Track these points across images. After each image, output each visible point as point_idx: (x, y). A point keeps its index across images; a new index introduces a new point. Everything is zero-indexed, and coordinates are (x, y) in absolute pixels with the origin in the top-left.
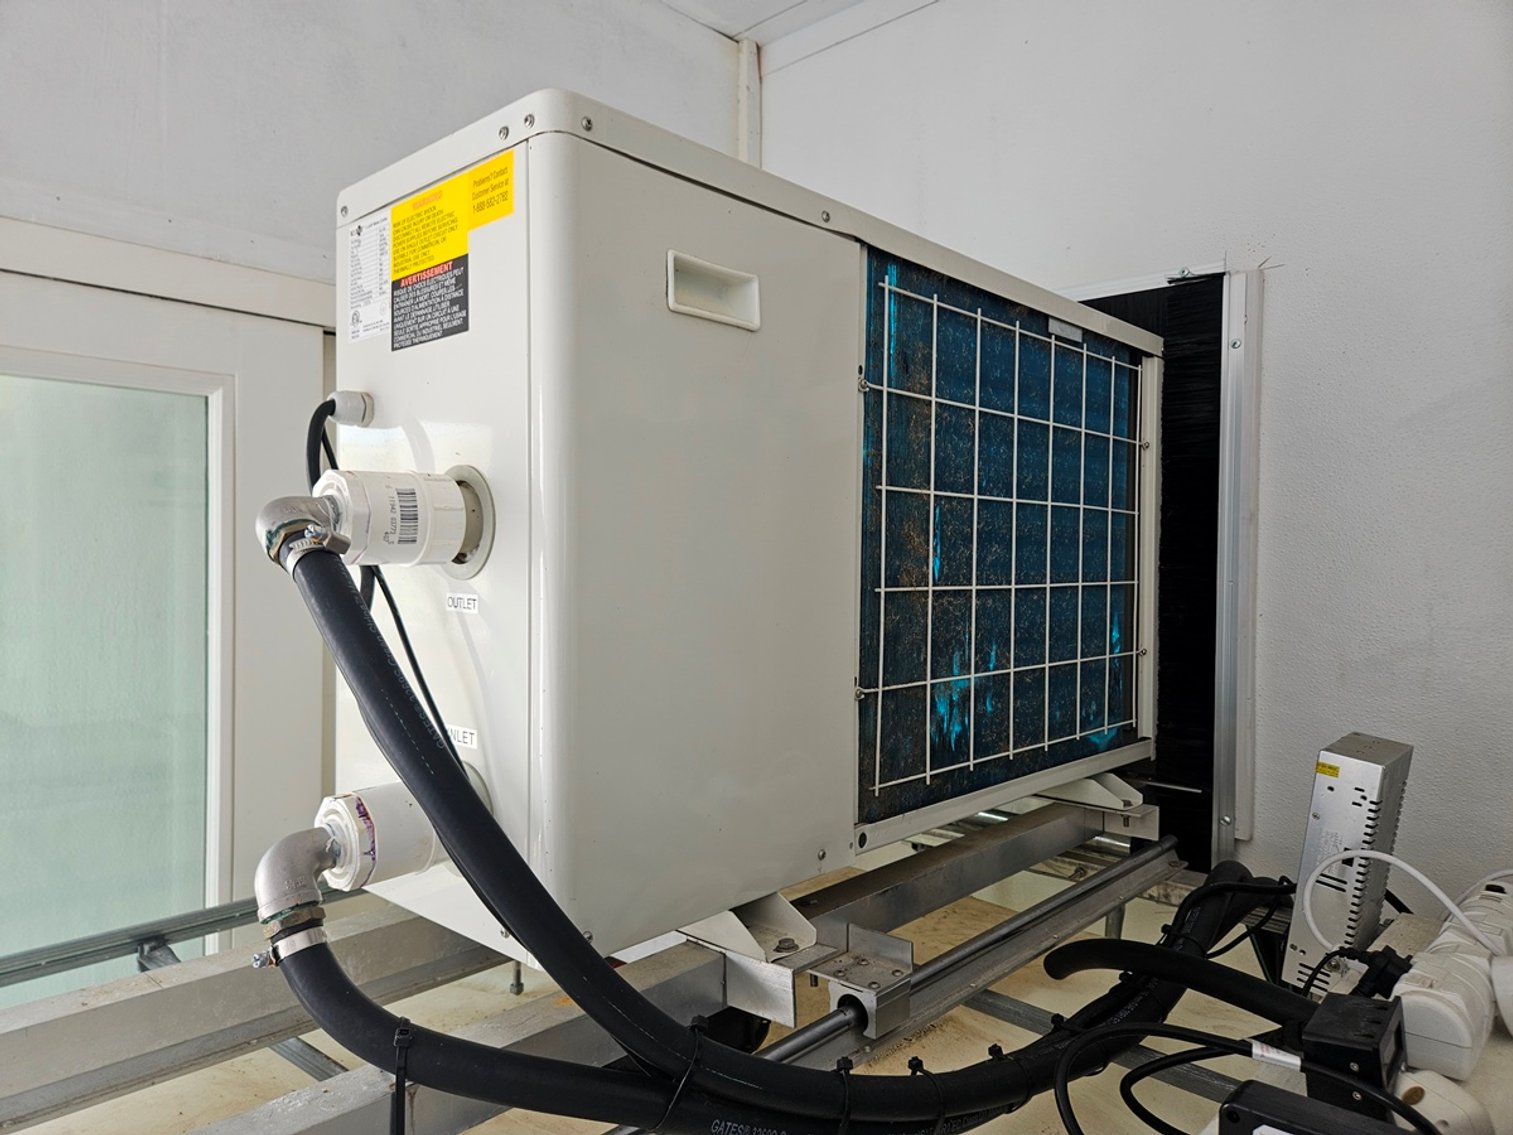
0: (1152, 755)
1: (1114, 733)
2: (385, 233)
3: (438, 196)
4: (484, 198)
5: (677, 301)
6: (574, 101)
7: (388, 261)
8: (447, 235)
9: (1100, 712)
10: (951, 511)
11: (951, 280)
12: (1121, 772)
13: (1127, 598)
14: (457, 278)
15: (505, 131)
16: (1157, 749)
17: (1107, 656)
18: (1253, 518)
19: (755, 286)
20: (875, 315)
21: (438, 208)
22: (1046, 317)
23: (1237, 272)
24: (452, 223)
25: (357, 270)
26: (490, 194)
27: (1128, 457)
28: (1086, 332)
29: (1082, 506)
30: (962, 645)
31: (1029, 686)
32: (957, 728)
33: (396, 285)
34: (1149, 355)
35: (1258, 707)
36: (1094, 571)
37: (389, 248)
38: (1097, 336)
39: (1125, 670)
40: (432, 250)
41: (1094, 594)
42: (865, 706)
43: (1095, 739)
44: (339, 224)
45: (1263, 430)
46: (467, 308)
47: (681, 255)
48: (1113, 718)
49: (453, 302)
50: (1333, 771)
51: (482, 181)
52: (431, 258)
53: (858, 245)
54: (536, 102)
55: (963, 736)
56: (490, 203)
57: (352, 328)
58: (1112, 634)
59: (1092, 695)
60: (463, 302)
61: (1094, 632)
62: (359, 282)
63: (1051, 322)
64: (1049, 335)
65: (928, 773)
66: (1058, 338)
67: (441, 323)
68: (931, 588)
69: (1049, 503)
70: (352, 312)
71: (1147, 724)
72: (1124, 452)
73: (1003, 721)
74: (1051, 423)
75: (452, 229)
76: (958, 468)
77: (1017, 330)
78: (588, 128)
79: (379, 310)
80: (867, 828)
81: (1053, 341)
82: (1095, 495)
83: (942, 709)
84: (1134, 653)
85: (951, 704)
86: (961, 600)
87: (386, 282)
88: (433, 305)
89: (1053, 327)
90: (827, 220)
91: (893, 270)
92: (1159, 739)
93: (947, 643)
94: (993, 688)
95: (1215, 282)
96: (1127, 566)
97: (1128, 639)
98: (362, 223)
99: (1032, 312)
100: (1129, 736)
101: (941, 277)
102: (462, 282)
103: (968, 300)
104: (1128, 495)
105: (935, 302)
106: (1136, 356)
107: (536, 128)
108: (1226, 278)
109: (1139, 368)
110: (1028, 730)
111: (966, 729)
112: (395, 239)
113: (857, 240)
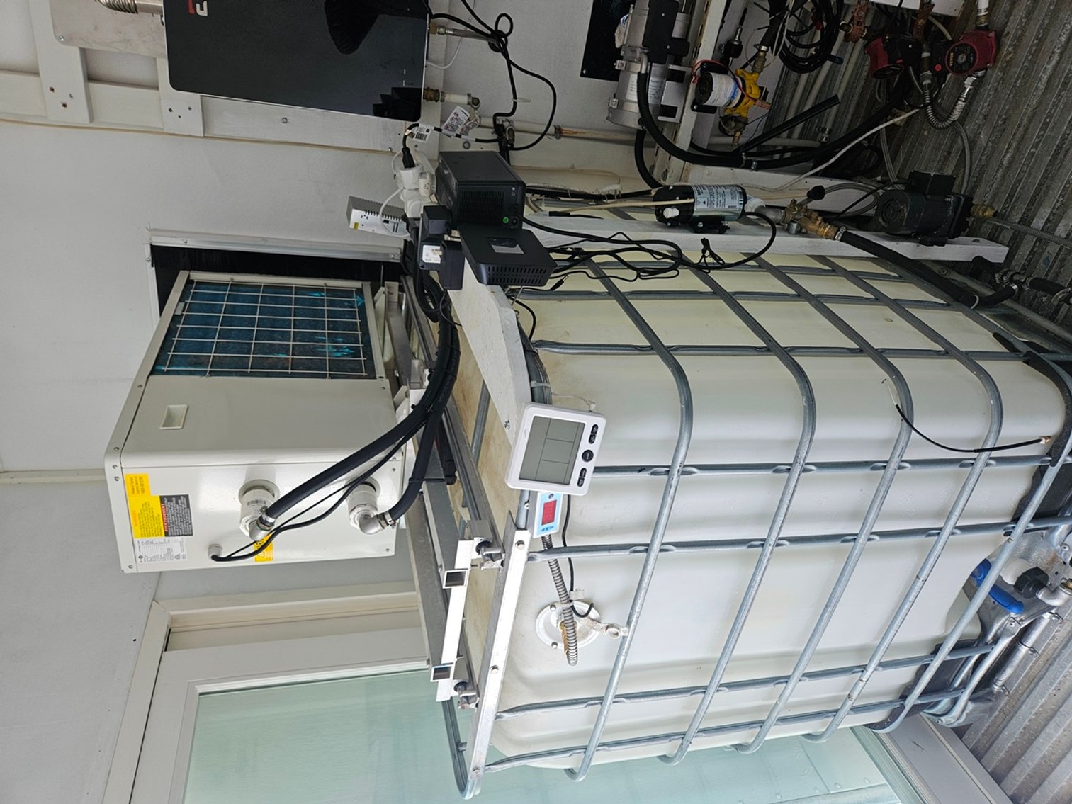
0: (369, 283)
1: (358, 297)
2: (145, 541)
3: (134, 512)
4: (140, 488)
5: (179, 426)
6: (108, 452)
7: (156, 539)
8: (151, 507)
9: (349, 302)
10: (259, 350)
11: (161, 348)
12: (373, 295)
13: (299, 289)
14: (168, 501)
15: (116, 479)
16: (367, 281)
17: (325, 298)
18: (264, 239)
19: (171, 406)
20: (178, 373)
21: (139, 512)
22: (174, 315)
23: (151, 239)
24: (146, 504)
25: (157, 558)
26: (139, 485)
27: (236, 286)
28: (180, 301)
29: (259, 305)
30: (315, 347)
31: (333, 326)
32: (347, 350)
33: (167, 534)
34: (189, 276)
35: (346, 242)
36: (288, 301)
37: (150, 539)
38: (181, 297)
39: (331, 291)
40: (155, 515)
41: (297, 301)
42: (333, 377)
43: (359, 304)
44: (136, 572)
45: (225, 233)
46: (180, 496)
47: (162, 424)
48: (352, 297)
49: (177, 503)
50: (356, 224)
51: (133, 489)
52: (158, 515)
53: (151, 377)
54: (108, 466)
55: (350, 348)
56: (142, 485)
57: (181, 559)
58: (316, 296)
59: (341, 304)
60: (178, 497)
61: (314, 302)
62: (163, 556)
63: (177, 313)
64: (182, 315)
65: (362, 359)
66: (183, 311)
67: (185, 508)
68: (290, 357)
69: (257, 316)
70: (175, 560)
71: (358, 284)
72: (235, 288)
73: (348, 336)
74: (222, 315)
75: (149, 504)
76: (242, 348)
77: (180, 326)
78: (118, 449)
79: (176, 543)
80: (377, 376)
81: (185, 313)
82: (255, 300)
83: (339, 354)
84: (325, 288)
85: (337, 352)
86: (296, 348)
87: (165, 540)
88: (177, 513)
89: (179, 313)
90: (141, 386)
91: (158, 368)
92: (362, 280)
93: (313, 352)
94: (332, 338)
95: (154, 249)
96: (288, 289)
97: (319, 290)
98: (137, 556)
99: (172, 321)
100: (360, 292)
101: (160, 352)
102: (170, 498)
103: (168, 344)
104: (256, 287)
105: (171, 354)
106: (189, 282)
107: (118, 464)
108: (153, 244)
109: (196, 281)
110: (353, 326)
111: (348, 347)
112: (148, 536)
113: (148, 377)
